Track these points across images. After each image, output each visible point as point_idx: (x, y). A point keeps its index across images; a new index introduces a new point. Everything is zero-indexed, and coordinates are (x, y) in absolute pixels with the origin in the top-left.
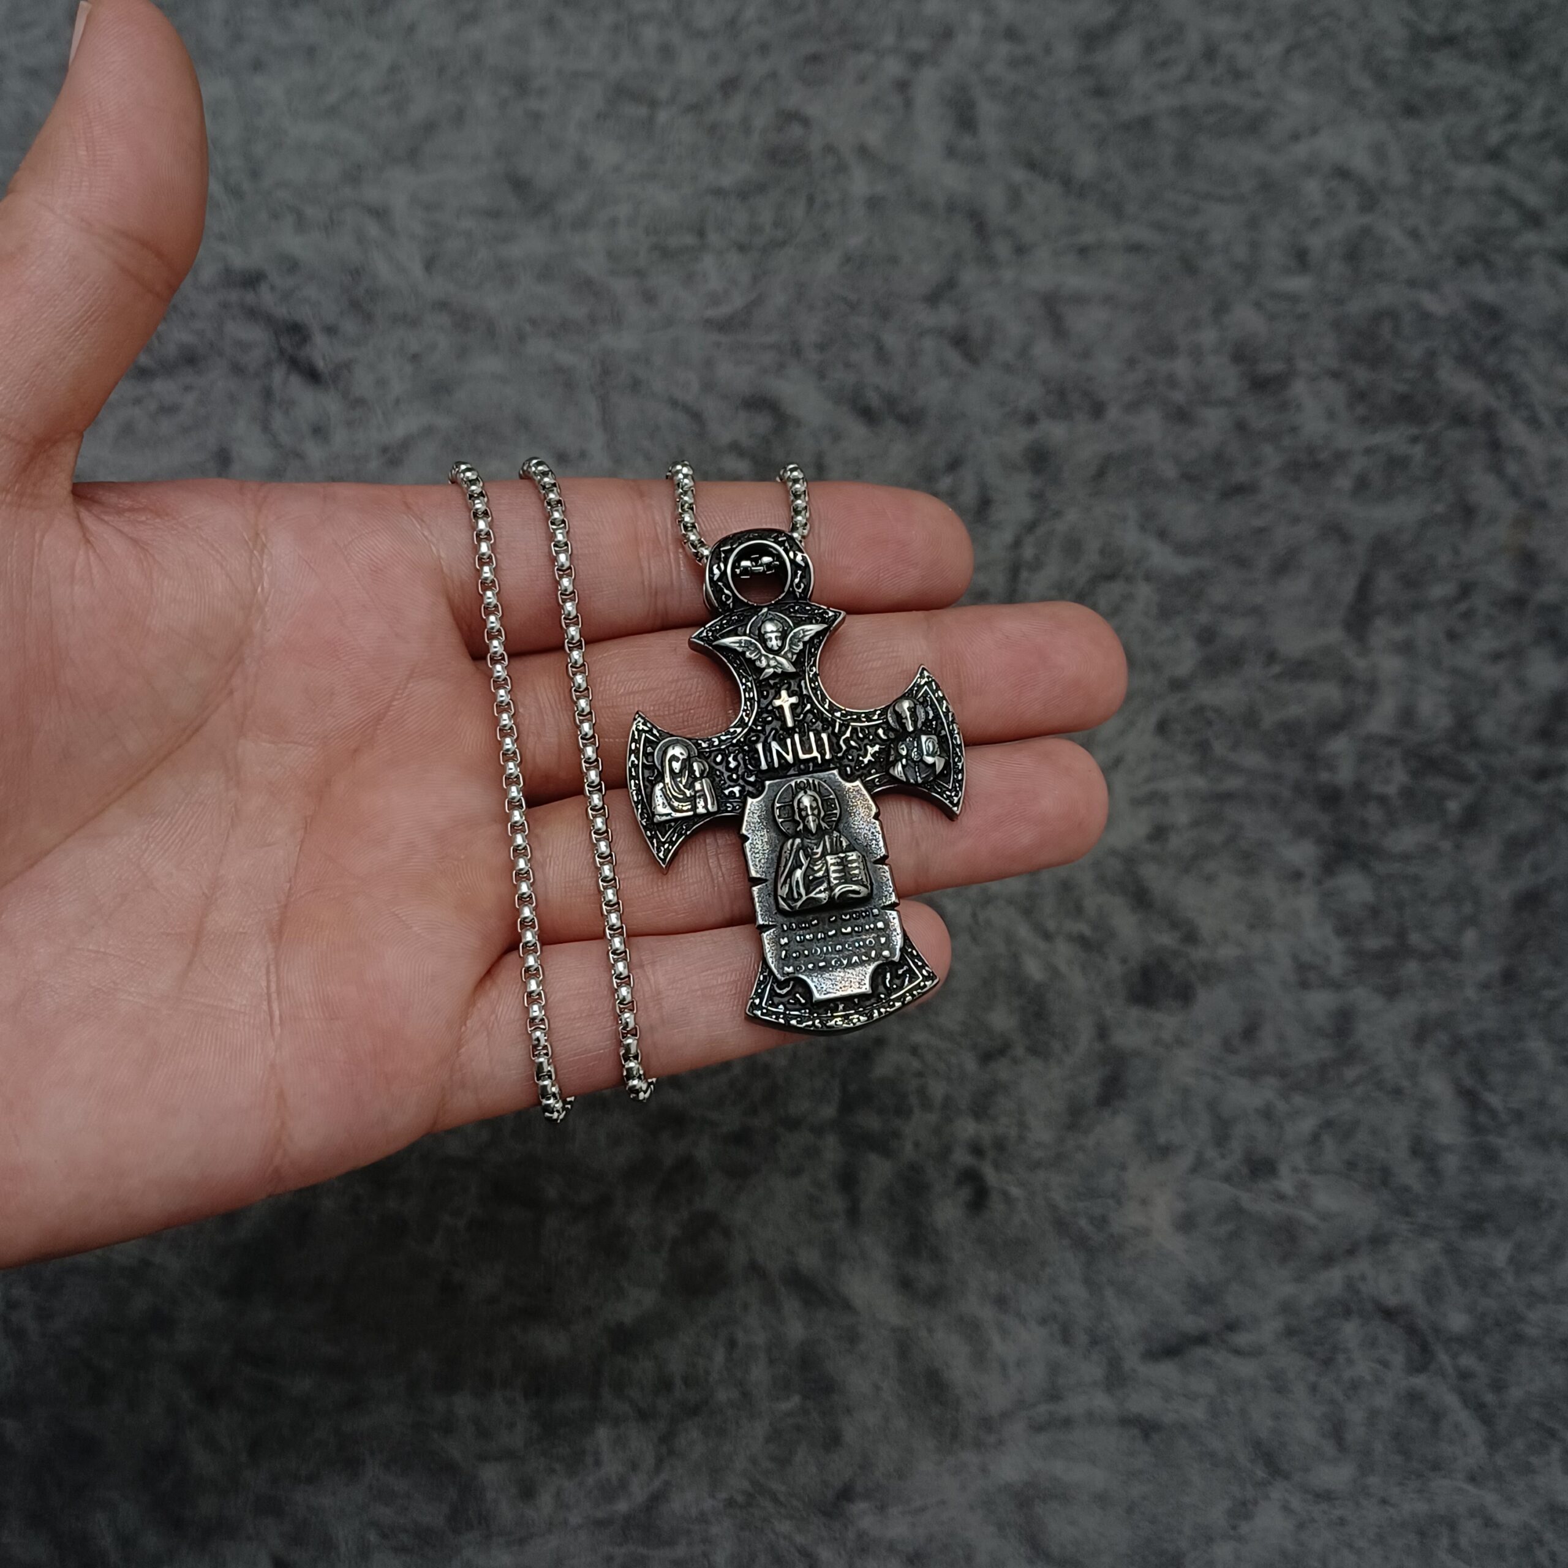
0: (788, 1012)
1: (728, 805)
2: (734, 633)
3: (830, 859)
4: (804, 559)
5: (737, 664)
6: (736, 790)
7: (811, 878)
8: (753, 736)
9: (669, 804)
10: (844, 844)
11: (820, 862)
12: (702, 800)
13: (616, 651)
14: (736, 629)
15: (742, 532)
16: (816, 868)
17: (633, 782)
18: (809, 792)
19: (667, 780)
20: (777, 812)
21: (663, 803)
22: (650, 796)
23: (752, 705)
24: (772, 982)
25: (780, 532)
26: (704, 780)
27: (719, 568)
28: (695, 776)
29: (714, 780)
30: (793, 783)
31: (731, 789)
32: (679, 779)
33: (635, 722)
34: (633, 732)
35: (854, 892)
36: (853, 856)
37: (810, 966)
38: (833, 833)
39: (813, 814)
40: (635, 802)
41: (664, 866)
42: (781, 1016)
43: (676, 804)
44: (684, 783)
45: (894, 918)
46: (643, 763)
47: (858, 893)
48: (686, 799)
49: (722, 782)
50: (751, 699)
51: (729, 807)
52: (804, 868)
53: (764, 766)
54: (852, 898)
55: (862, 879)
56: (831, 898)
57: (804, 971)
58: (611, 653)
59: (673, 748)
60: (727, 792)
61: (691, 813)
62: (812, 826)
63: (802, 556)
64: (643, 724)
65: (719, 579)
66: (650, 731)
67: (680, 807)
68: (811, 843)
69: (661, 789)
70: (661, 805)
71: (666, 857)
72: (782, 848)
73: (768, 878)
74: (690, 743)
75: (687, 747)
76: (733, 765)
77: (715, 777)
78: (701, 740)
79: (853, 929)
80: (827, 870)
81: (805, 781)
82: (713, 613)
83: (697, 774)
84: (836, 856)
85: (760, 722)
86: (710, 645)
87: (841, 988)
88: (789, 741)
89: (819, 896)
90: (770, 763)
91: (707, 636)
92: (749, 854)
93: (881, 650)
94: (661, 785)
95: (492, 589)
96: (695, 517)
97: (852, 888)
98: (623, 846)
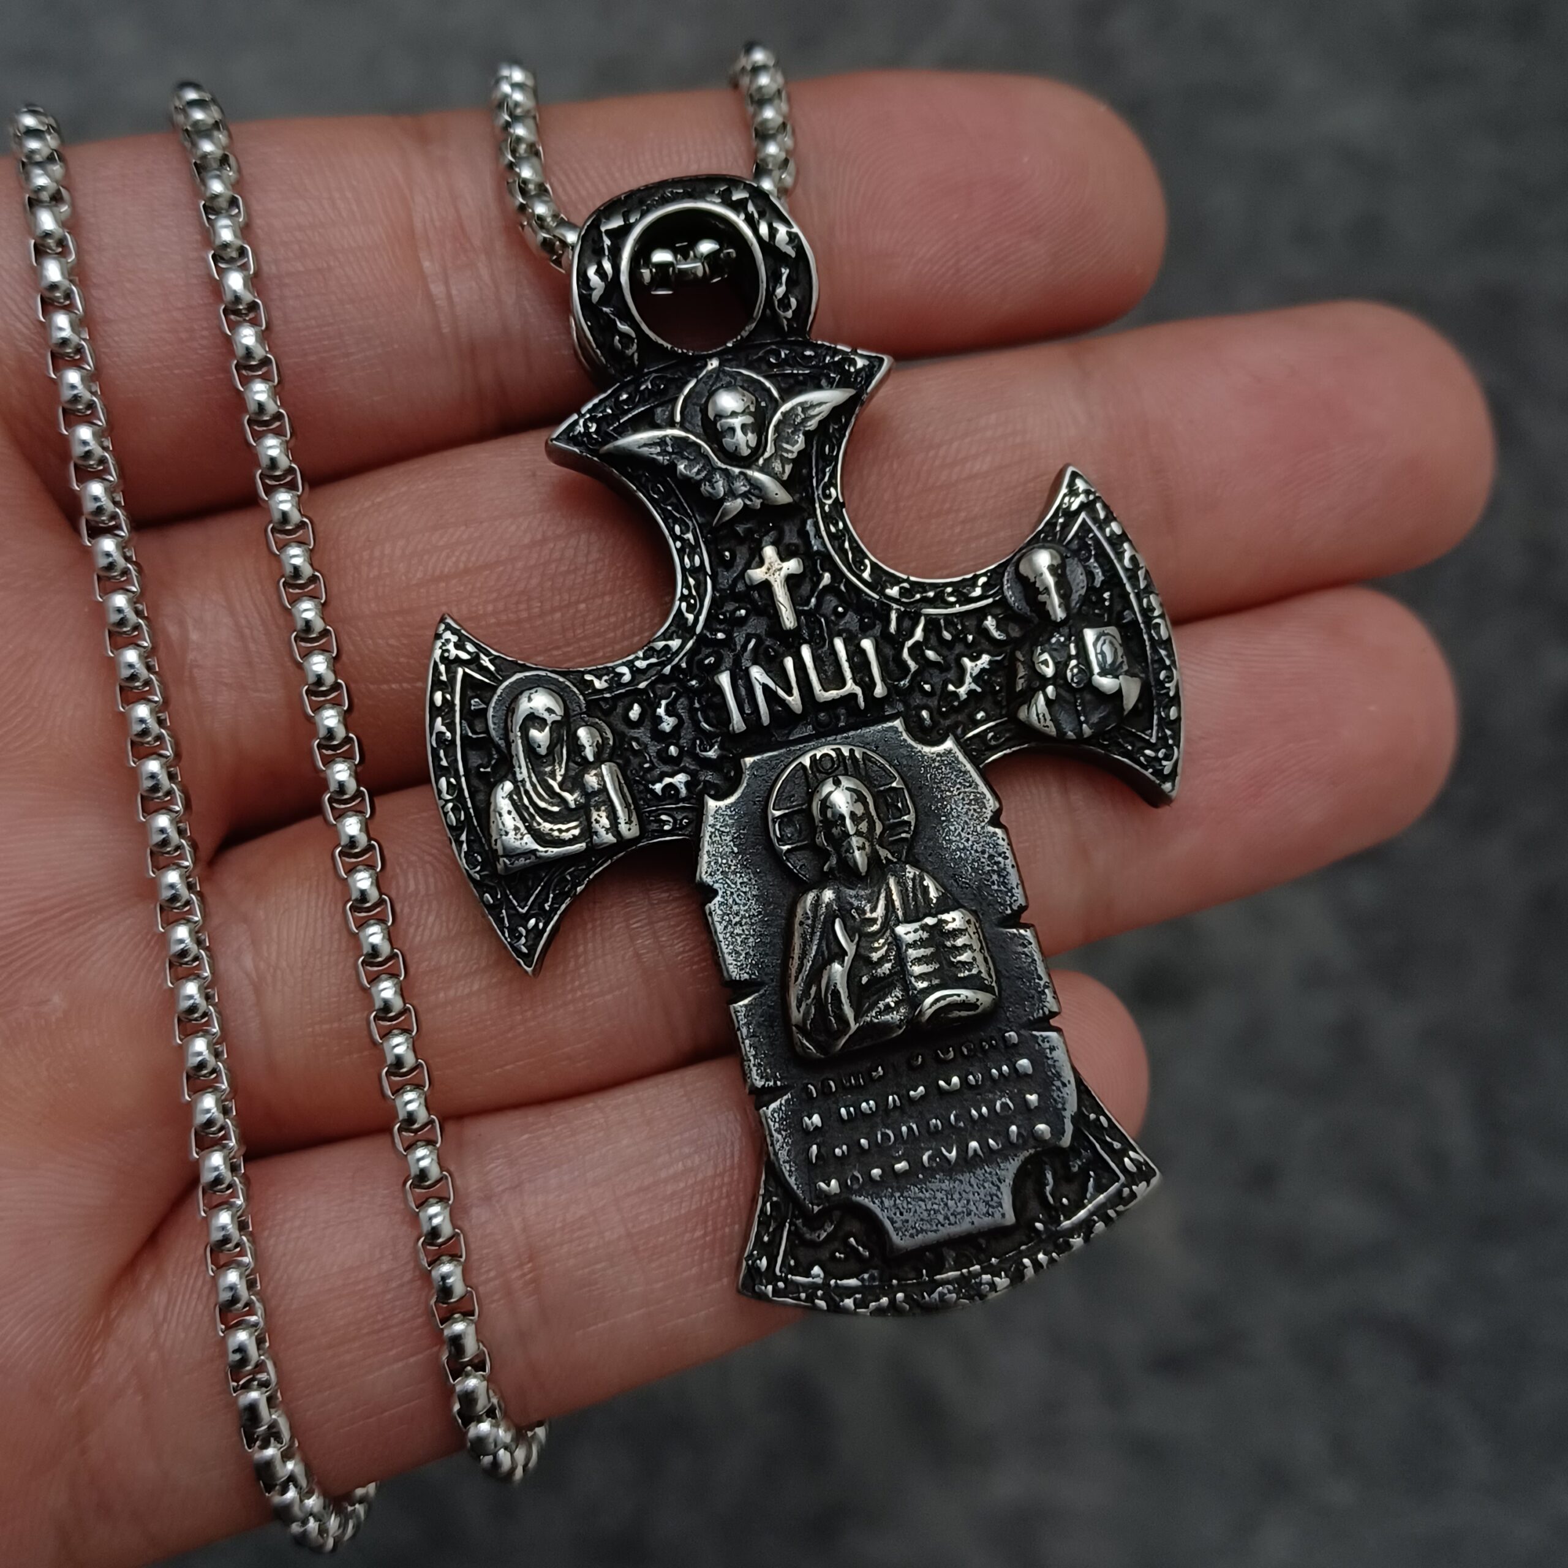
0: (833, 1282)
1: (664, 817)
2: (647, 421)
3: (906, 931)
4: (793, 238)
5: (658, 492)
6: (680, 779)
7: (865, 980)
8: (707, 657)
9: (530, 830)
10: (933, 894)
11: (882, 941)
12: (604, 814)
13: (404, 489)
14: (650, 412)
15: (647, 188)
16: (875, 956)
17: (443, 781)
18: (846, 782)
19: (523, 772)
20: (776, 830)
21: (516, 829)
22: (485, 812)
23: (700, 587)
24: (794, 1216)
25: (734, 182)
26: (604, 768)
27: (601, 272)
28: (585, 758)
29: (628, 762)
30: (806, 761)
31: (667, 780)
32: (548, 769)
33: (439, 643)
34: (436, 664)
35: (965, 1005)
36: (954, 919)
37: (876, 1172)
38: (904, 870)
39: (858, 833)
40: (450, 827)
41: (528, 969)
42: (820, 1293)
43: (546, 826)
44: (559, 778)
45: (1052, 1049)
46: (464, 737)
47: (973, 1006)
48: (567, 814)
49: (646, 765)
50: (697, 572)
51: (665, 822)
52: (848, 960)
53: (737, 722)
54: (960, 1019)
55: (980, 972)
57: (862, 1187)
59: (530, 699)
60: (658, 787)
61: (580, 846)
62: (860, 858)
63: (789, 234)
64: (458, 646)
65: (605, 299)
66: (474, 662)
67: (556, 833)
68: (856, 897)
69: (510, 796)
70: (512, 834)
71: (532, 948)
72: (792, 913)
73: (766, 979)
74: (568, 683)
75: (558, 691)
76: (668, 724)
77: (628, 753)
78: (590, 672)
79: (964, 1080)
80: (901, 961)
81: (833, 754)
82: (597, 379)
83: (589, 754)
84: (916, 925)
85: (721, 622)
86: (594, 453)
87: (946, 1218)
88: (789, 663)
89: (888, 1017)
90: (752, 717)
91: (587, 433)
92: (720, 928)
94: (508, 786)
95: (77, 365)
96: (545, 170)
97: (959, 995)
98: (427, 933)
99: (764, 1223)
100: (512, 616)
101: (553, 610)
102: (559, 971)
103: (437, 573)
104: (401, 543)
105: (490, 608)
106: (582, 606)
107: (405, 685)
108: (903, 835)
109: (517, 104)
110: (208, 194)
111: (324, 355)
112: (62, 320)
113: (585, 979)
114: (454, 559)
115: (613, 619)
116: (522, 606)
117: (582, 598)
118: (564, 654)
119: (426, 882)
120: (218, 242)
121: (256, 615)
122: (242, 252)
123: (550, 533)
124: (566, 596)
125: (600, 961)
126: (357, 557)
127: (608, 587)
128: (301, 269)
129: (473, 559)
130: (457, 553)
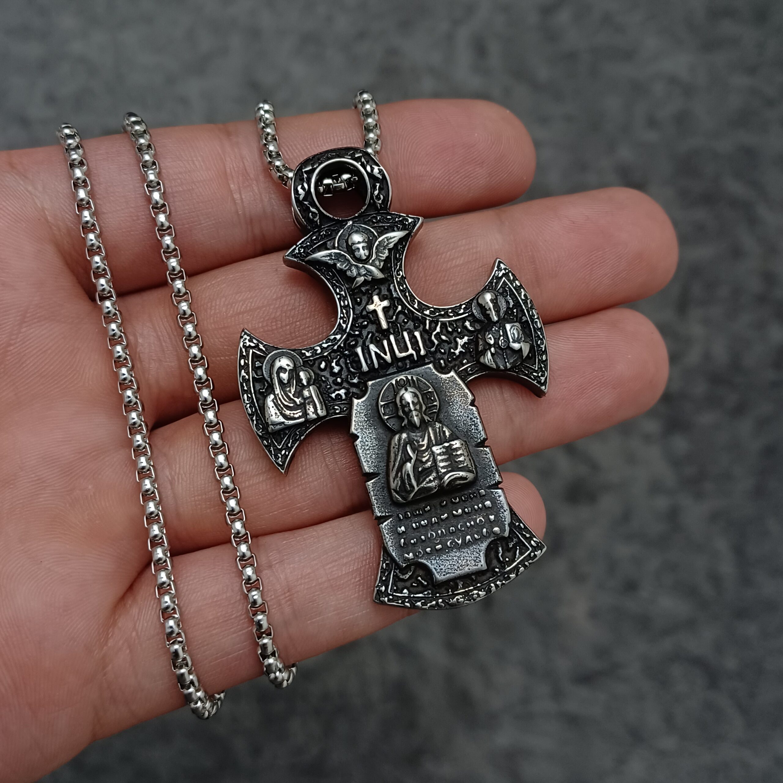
0: (412, 596)
1: (336, 407)
2: (324, 247)
3: (437, 449)
4: (380, 171)
5: (330, 276)
6: (342, 392)
7: (420, 469)
8: (352, 341)
9: (281, 414)
10: (447, 434)
11: (427, 453)
12: (311, 406)
14: (325, 244)
15: (321, 153)
16: (424, 460)
17: (245, 396)
18: (410, 389)
19: (278, 391)
20: (382, 410)
21: (276, 413)
22: (263, 408)
23: (348, 313)
24: (395, 569)
25: (356, 150)
26: (311, 387)
27: (303, 188)
28: (303, 384)
30: (394, 382)
31: (337, 392)
32: (288, 389)
33: (242, 340)
34: (241, 349)
35: (461, 478)
36: (456, 444)
37: (428, 550)
39: (415, 410)
41: (283, 471)
42: (407, 600)
43: (288, 412)
44: (293, 393)
45: (499, 496)
46: (253, 378)
47: (465, 478)
48: (296, 407)
49: (328, 387)
50: (346, 307)
51: (337, 409)
52: (413, 461)
53: (365, 368)
54: (460, 484)
55: (467, 465)
56: (440, 486)
57: (423, 556)
58: (219, 280)
59: (280, 361)
60: (333, 395)
61: (302, 420)
62: (416, 419)
63: (379, 169)
64: (249, 341)
65: (305, 199)
66: (257, 347)
67: (292, 415)
68: (416, 436)
69: (273, 401)
70: (274, 415)
71: (284, 463)
72: (390, 444)
73: (380, 472)
74: (295, 354)
75: (292, 358)
76: (336, 369)
77: (321, 382)
78: (304, 349)
79: (463, 511)
80: (435, 461)
81: (405, 379)
82: (303, 231)
83: (305, 382)
84: (441, 446)
85: (357, 327)
86: (303, 261)
87: (458, 567)
88: (385, 343)
89: (430, 485)
90: (370, 365)
91: (300, 253)
92: (360, 451)
93: (462, 248)
94: (272, 396)
95: (93, 231)
96: (279, 146)
97: (459, 474)
98: (241, 457)
99: (383, 572)
100: (270, 328)
101: (286, 325)
102: (295, 472)
103: (239, 311)
104: (223, 299)
105: (260, 325)
106: (298, 323)
107: (227, 358)
108: (434, 411)
109: (267, 119)
110: (144, 160)
111: (191, 224)
112: (86, 213)
113: (306, 476)
114: (245, 305)
115: (311, 328)
116: (274, 324)
117: (298, 320)
118: (291, 343)
119: (240, 437)
120: (148, 180)
121: (165, 331)
122: (159, 184)
123: (284, 294)
124: (291, 319)
125: (312, 468)
126: (205, 306)
127: (308, 315)
128: (181, 189)
129: (253, 305)
130: (246, 303)
